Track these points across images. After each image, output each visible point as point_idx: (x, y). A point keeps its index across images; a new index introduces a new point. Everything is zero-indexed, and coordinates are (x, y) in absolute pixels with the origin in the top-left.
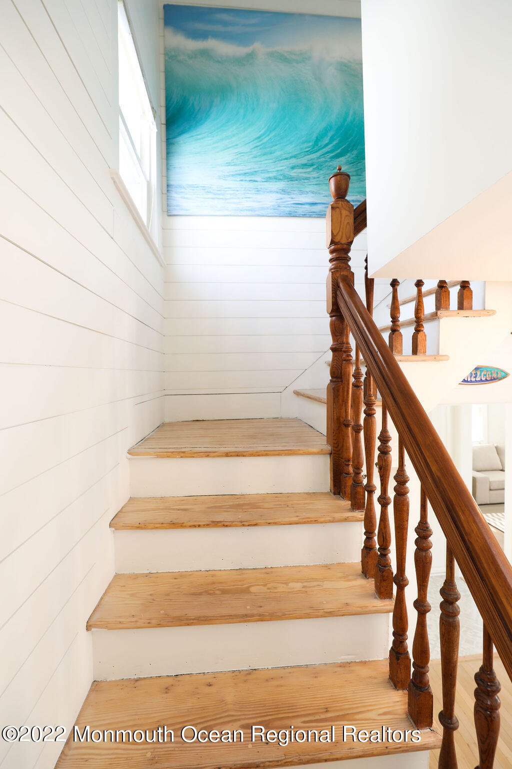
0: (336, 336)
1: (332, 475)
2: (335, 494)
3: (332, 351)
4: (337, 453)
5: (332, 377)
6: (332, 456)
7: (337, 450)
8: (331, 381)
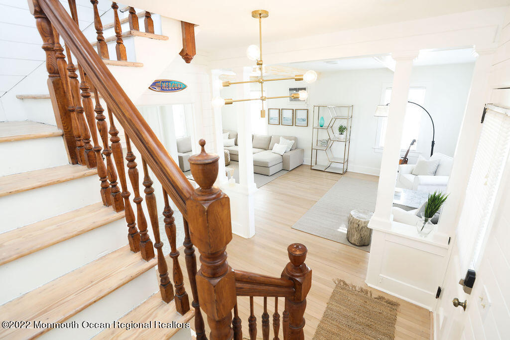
0: (45, 37)
1: (68, 151)
2: (73, 164)
3: (45, 50)
4: (68, 133)
5: (50, 73)
6: (64, 136)
7: (68, 131)
8: (50, 76)
